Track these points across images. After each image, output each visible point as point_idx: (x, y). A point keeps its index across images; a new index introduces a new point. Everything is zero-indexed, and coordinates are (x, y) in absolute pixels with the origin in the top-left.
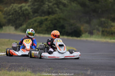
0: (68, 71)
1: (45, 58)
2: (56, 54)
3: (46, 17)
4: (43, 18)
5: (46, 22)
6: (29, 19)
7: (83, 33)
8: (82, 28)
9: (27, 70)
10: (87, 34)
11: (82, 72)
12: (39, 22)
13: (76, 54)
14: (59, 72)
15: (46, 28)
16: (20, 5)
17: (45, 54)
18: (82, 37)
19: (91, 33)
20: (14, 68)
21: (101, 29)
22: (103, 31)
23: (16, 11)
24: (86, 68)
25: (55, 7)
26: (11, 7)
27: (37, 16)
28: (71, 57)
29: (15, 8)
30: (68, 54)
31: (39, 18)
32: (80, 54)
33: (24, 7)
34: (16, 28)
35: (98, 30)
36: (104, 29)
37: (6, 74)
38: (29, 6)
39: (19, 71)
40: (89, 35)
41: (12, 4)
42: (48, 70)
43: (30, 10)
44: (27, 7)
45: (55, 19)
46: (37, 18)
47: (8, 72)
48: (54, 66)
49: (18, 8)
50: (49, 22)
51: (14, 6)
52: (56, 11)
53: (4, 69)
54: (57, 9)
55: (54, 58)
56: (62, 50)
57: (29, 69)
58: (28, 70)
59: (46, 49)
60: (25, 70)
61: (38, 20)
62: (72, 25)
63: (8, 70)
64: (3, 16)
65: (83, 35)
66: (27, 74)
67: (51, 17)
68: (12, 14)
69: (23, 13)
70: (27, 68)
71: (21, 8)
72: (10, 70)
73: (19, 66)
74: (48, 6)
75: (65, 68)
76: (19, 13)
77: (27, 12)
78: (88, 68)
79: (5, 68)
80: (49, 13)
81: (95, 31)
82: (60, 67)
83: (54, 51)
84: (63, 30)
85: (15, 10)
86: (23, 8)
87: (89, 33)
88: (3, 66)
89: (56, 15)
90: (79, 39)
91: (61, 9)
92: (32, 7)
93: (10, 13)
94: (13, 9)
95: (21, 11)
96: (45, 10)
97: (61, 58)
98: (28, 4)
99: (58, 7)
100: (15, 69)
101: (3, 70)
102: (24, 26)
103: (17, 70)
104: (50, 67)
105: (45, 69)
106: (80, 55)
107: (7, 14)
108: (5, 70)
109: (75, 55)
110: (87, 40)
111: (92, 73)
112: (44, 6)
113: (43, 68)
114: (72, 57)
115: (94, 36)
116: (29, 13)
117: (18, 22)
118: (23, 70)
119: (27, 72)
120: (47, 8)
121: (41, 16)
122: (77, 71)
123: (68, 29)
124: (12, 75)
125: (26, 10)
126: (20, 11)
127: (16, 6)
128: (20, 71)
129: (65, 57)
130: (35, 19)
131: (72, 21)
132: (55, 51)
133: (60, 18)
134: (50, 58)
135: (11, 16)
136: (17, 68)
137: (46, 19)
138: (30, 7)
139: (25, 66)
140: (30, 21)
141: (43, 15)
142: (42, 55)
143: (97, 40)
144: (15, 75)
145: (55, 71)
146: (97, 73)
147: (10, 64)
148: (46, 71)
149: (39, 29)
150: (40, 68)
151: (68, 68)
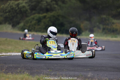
0: (67, 73)
3: (45, 14)
4: (41, 15)
5: (44, 20)
6: (27, 16)
7: (82, 31)
8: (82, 26)
9: (25, 72)
10: (87, 32)
11: (82, 73)
12: (37, 20)
14: (57, 74)
15: (44, 27)
16: (17, 2)
18: (82, 35)
20: (11, 70)
21: (101, 26)
22: (104, 29)
23: (13, 9)
24: (86, 70)
25: (53, 4)
26: (8, 4)
27: (34, 14)
29: (12, 5)
31: (37, 16)
33: (22, 3)
35: (99, 28)
36: (104, 26)
37: (3, 76)
38: (26, 3)
39: (16, 73)
42: (46, 72)
43: (28, 8)
44: (24, 4)
45: (54, 16)
46: (35, 15)
47: (5, 75)
48: (52, 67)
49: (15, 5)
50: (48, 19)
51: (11, 3)
52: (55, 8)
54: (56, 6)
57: (27, 71)
58: (26, 72)
60: (22, 72)
61: (36, 18)
62: (71, 23)
63: (4, 72)
65: (83, 33)
66: (24, 77)
67: (49, 14)
68: (9, 12)
69: (21, 11)
70: (25, 70)
71: (18, 5)
72: (6, 73)
73: (16, 68)
74: (47, 2)
75: (65, 70)
76: (16, 11)
77: (24, 9)
78: (88, 70)
79: (2, 70)
80: (47, 10)
81: (95, 29)
82: (59, 69)
84: (63, 28)
85: (12, 7)
86: (21, 5)
87: (89, 31)
89: (54, 12)
91: (60, 6)
92: (30, 3)
93: (7, 11)
94: (9, 6)
95: (19, 8)
96: (43, 7)
98: (25, 1)
99: (57, 4)
102: (22, 24)
103: (14, 73)
104: (48, 69)
105: (43, 71)
107: (4, 11)
108: (1, 72)
111: (92, 75)
112: (42, 3)
116: (27, 10)
117: (15, 20)
118: (20, 72)
119: (25, 74)
120: (46, 4)
121: (39, 13)
122: (77, 73)
123: (67, 26)
124: (9, 78)
125: (24, 7)
126: (17, 8)
127: (13, 3)
128: (17, 73)
130: (32, 16)
131: (72, 19)
133: (58, 16)
135: (8, 14)
136: (14, 70)
137: (45, 17)
138: (27, 4)
139: (22, 68)
140: (27, 19)
141: (41, 12)
144: (12, 77)
145: (54, 72)
146: (98, 75)
147: (7, 66)
148: (45, 73)
149: (37, 27)
150: (38, 70)
151: (68, 70)
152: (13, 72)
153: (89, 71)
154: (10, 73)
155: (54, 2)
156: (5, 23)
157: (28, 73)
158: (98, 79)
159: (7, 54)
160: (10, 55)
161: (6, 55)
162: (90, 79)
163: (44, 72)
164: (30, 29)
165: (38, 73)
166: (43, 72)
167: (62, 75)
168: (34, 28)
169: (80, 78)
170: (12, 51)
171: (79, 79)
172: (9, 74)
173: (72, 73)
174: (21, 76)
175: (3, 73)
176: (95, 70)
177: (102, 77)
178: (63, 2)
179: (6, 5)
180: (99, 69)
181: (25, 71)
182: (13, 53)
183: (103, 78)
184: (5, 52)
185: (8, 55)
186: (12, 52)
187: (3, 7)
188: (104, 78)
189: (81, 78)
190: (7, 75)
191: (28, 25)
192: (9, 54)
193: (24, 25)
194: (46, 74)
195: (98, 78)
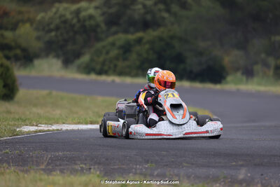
0: (191, 170)
1: (139, 137)
2: (163, 128)
3: (140, 34)
4: (131, 37)
5: (138, 48)
6: (98, 39)
7: (227, 74)
8: (227, 60)
9: (92, 170)
10: (239, 74)
11: (225, 172)
12: (121, 47)
13: (213, 127)
14: (168, 174)
15: (138, 63)
16: (74, 7)
17: (139, 129)
18: (227, 83)
19: (249, 73)
20: (60, 165)
21: (272, 61)
22: (277, 68)
23: (65, 22)
24: (234, 163)
25: (160, 10)
26: (54, 10)
27: (116, 33)
28: (201, 135)
29: (63, 13)
30: (192, 127)
31: (122, 38)
32: (221, 126)
33: (86, 9)
34: (67, 62)
35: (266, 65)
37: (41, 180)
38: (96, 8)
39: (71, 173)
40: (244, 78)
41: (57, 5)
42: (141, 169)
43: (100, 19)
44: (91, 11)
45: (161, 39)
46: (116, 37)
47: (45, 177)
48: (157, 158)
49: (71, 13)
50: (147, 46)
51: (61, 9)
52: (164, 18)
53: (35, 168)
54: (166, 15)
55: (159, 137)
56: (178, 117)
57: (96, 167)
58: (94, 168)
59: (141, 114)
60: (86, 170)
61: (119, 43)
62: (201, 54)
63: (43, 170)
64: (35, 34)
65: (229, 78)
66: (90, 180)
67: (152, 34)
68: (57, 28)
69: (84, 26)
70: (92, 165)
71: (78, 12)
72: (48, 171)
73: (72, 160)
74: (145, 6)
75: (185, 164)
76: (73, 26)
77: (92, 22)
78: (241, 163)
79: (38, 164)
80: (146, 25)
81: (258, 68)
82: (173, 162)
83: (159, 121)
84: (182, 66)
85: (63, 19)
86: (83, 14)
87: (243, 74)
88: (32, 161)
89: (162, 29)
90: (218, 87)
91: (175, 15)
92: (105, 9)
93: (52, 26)
94: (58, 15)
95: (79, 21)
96: (136, 17)
97: (177, 137)
98: (94, 4)
99: (168, 11)
100: (62, 167)
101: (32, 171)
102: (86, 58)
103: (65, 171)
104: (147, 162)
105: (135, 166)
106: (221, 129)
107: (44, 27)
108: (37, 169)
109: (209, 129)
110: (238, 90)
111: (249, 175)
112: (133, 7)
113: (131, 165)
114: (203, 135)
115: (255, 79)
116: (98, 26)
117: (70, 47)
118: (82, 169)
119: (92, 175)
120: (142, 11)
121: (126, 31)
122: (212, 171)
123: (192, 62)
124: (54, 183)
125: (91, 17)
126: (75, 21)
127: (66, 9)
128: (74, 172)
129: (186, 134)
130: (111, 39)
131: (202, 44)
132: (163, 120)
133: (172, 38)
134: (149, 137)
135: (53, 34)
136: (67, 165)
137: (139, 41)
138: (99, 11)
139: (86, 160)
140: (99, 45)
141: (132, 29)
142: (130, 130)
143: (262, 88)
144: (61, 182)
145: (159, 170)
146: (262, 175)
147: (49, 156)
148: (138, 171)
149: (121, 64)
150: (124, 165)
151: (193, 164)
152: (64, 169)
153: (242, 166)
154: (58, 172)
155: (161, 6)
156: (47, 55)
157: (100, 173)
158: (262, 184)
159: (51, 129)
160: (58, 130)
161: (49, 131)
162: (244, 185)
163: (136, 169)
164: (106, 68)
165: (123, 172)
166: (134, 170)
167: (178, 175)
168: (115, 66)
169: (220, 184)
170: (64, 121)
171: (218, 185)
172: (55, 175)
173: (202, 171)
174: (84, 178)
175: (42, 172)
176: (255, 165)
177: (272, 181)
178: (184, 6)
179: (50, 14)
180: (266, 160)
181: (92, 167)
182: (66, 125)
183: (275, 182)
184: (46, 124)
185: (53, 130)
186: (64, 123)
187: (43, 18)
188: (277, 182)
189: (223, 183)
190: (51, 177)
191: (101, 59)
192: (55, 127)
193: (92, 60)
194: (141, 174)
195: (264, 182)
